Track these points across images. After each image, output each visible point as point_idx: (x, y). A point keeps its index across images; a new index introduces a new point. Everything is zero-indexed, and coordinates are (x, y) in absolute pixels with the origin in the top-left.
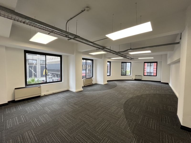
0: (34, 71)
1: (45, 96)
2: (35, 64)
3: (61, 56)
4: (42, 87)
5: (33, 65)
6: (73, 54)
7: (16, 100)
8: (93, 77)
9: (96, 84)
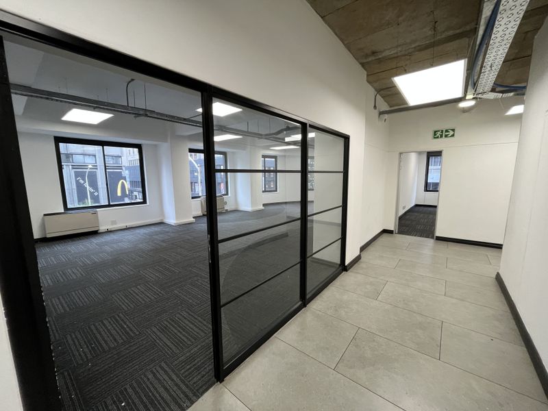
0: (90, 186)
1: (109, 232)
2: (90, 166)
3: (139, 147)
4: (99, 214)
5: (88, 170)
6: (166, 141)
7: (48, 236)
8: (227, 194)
9: (236, 211)
